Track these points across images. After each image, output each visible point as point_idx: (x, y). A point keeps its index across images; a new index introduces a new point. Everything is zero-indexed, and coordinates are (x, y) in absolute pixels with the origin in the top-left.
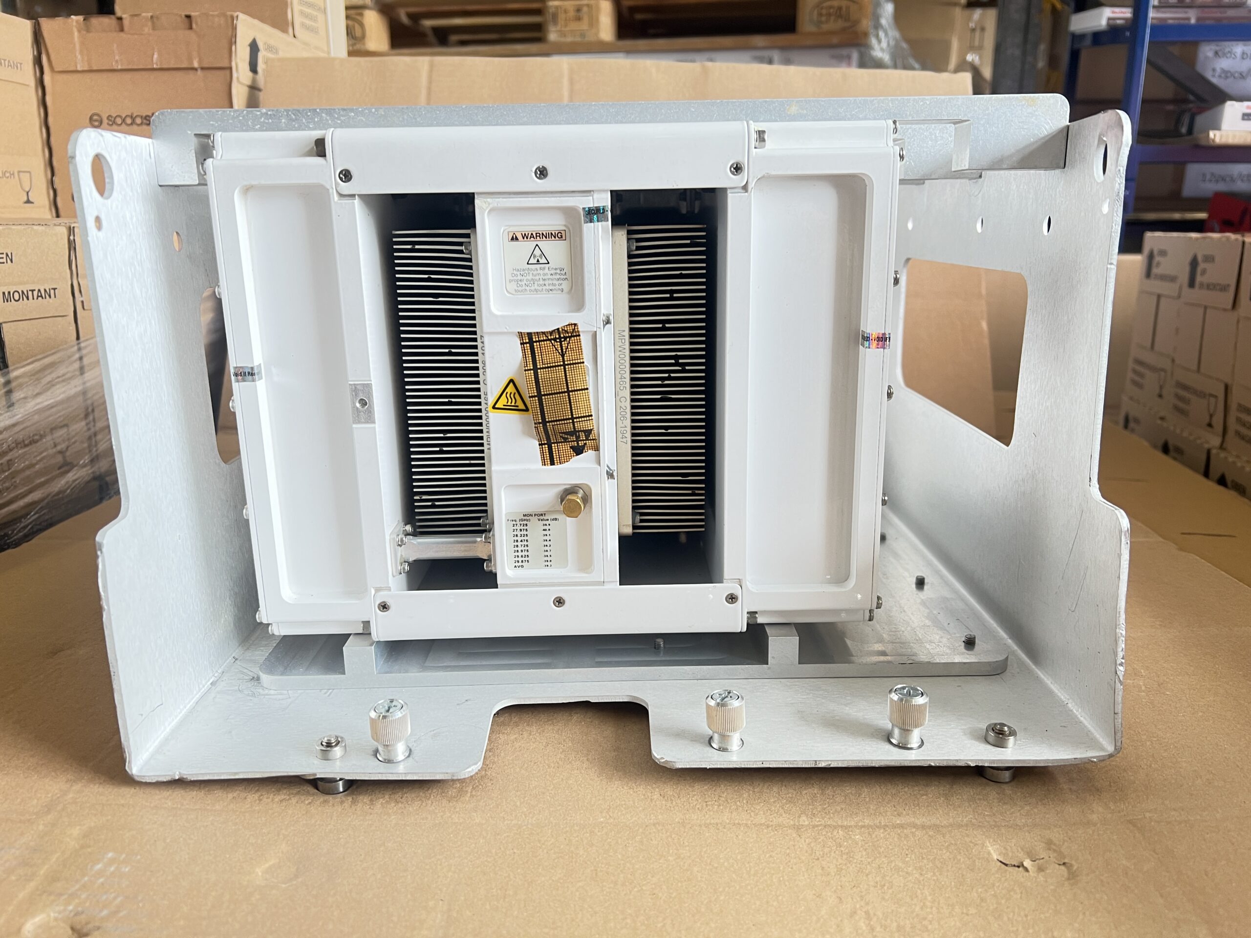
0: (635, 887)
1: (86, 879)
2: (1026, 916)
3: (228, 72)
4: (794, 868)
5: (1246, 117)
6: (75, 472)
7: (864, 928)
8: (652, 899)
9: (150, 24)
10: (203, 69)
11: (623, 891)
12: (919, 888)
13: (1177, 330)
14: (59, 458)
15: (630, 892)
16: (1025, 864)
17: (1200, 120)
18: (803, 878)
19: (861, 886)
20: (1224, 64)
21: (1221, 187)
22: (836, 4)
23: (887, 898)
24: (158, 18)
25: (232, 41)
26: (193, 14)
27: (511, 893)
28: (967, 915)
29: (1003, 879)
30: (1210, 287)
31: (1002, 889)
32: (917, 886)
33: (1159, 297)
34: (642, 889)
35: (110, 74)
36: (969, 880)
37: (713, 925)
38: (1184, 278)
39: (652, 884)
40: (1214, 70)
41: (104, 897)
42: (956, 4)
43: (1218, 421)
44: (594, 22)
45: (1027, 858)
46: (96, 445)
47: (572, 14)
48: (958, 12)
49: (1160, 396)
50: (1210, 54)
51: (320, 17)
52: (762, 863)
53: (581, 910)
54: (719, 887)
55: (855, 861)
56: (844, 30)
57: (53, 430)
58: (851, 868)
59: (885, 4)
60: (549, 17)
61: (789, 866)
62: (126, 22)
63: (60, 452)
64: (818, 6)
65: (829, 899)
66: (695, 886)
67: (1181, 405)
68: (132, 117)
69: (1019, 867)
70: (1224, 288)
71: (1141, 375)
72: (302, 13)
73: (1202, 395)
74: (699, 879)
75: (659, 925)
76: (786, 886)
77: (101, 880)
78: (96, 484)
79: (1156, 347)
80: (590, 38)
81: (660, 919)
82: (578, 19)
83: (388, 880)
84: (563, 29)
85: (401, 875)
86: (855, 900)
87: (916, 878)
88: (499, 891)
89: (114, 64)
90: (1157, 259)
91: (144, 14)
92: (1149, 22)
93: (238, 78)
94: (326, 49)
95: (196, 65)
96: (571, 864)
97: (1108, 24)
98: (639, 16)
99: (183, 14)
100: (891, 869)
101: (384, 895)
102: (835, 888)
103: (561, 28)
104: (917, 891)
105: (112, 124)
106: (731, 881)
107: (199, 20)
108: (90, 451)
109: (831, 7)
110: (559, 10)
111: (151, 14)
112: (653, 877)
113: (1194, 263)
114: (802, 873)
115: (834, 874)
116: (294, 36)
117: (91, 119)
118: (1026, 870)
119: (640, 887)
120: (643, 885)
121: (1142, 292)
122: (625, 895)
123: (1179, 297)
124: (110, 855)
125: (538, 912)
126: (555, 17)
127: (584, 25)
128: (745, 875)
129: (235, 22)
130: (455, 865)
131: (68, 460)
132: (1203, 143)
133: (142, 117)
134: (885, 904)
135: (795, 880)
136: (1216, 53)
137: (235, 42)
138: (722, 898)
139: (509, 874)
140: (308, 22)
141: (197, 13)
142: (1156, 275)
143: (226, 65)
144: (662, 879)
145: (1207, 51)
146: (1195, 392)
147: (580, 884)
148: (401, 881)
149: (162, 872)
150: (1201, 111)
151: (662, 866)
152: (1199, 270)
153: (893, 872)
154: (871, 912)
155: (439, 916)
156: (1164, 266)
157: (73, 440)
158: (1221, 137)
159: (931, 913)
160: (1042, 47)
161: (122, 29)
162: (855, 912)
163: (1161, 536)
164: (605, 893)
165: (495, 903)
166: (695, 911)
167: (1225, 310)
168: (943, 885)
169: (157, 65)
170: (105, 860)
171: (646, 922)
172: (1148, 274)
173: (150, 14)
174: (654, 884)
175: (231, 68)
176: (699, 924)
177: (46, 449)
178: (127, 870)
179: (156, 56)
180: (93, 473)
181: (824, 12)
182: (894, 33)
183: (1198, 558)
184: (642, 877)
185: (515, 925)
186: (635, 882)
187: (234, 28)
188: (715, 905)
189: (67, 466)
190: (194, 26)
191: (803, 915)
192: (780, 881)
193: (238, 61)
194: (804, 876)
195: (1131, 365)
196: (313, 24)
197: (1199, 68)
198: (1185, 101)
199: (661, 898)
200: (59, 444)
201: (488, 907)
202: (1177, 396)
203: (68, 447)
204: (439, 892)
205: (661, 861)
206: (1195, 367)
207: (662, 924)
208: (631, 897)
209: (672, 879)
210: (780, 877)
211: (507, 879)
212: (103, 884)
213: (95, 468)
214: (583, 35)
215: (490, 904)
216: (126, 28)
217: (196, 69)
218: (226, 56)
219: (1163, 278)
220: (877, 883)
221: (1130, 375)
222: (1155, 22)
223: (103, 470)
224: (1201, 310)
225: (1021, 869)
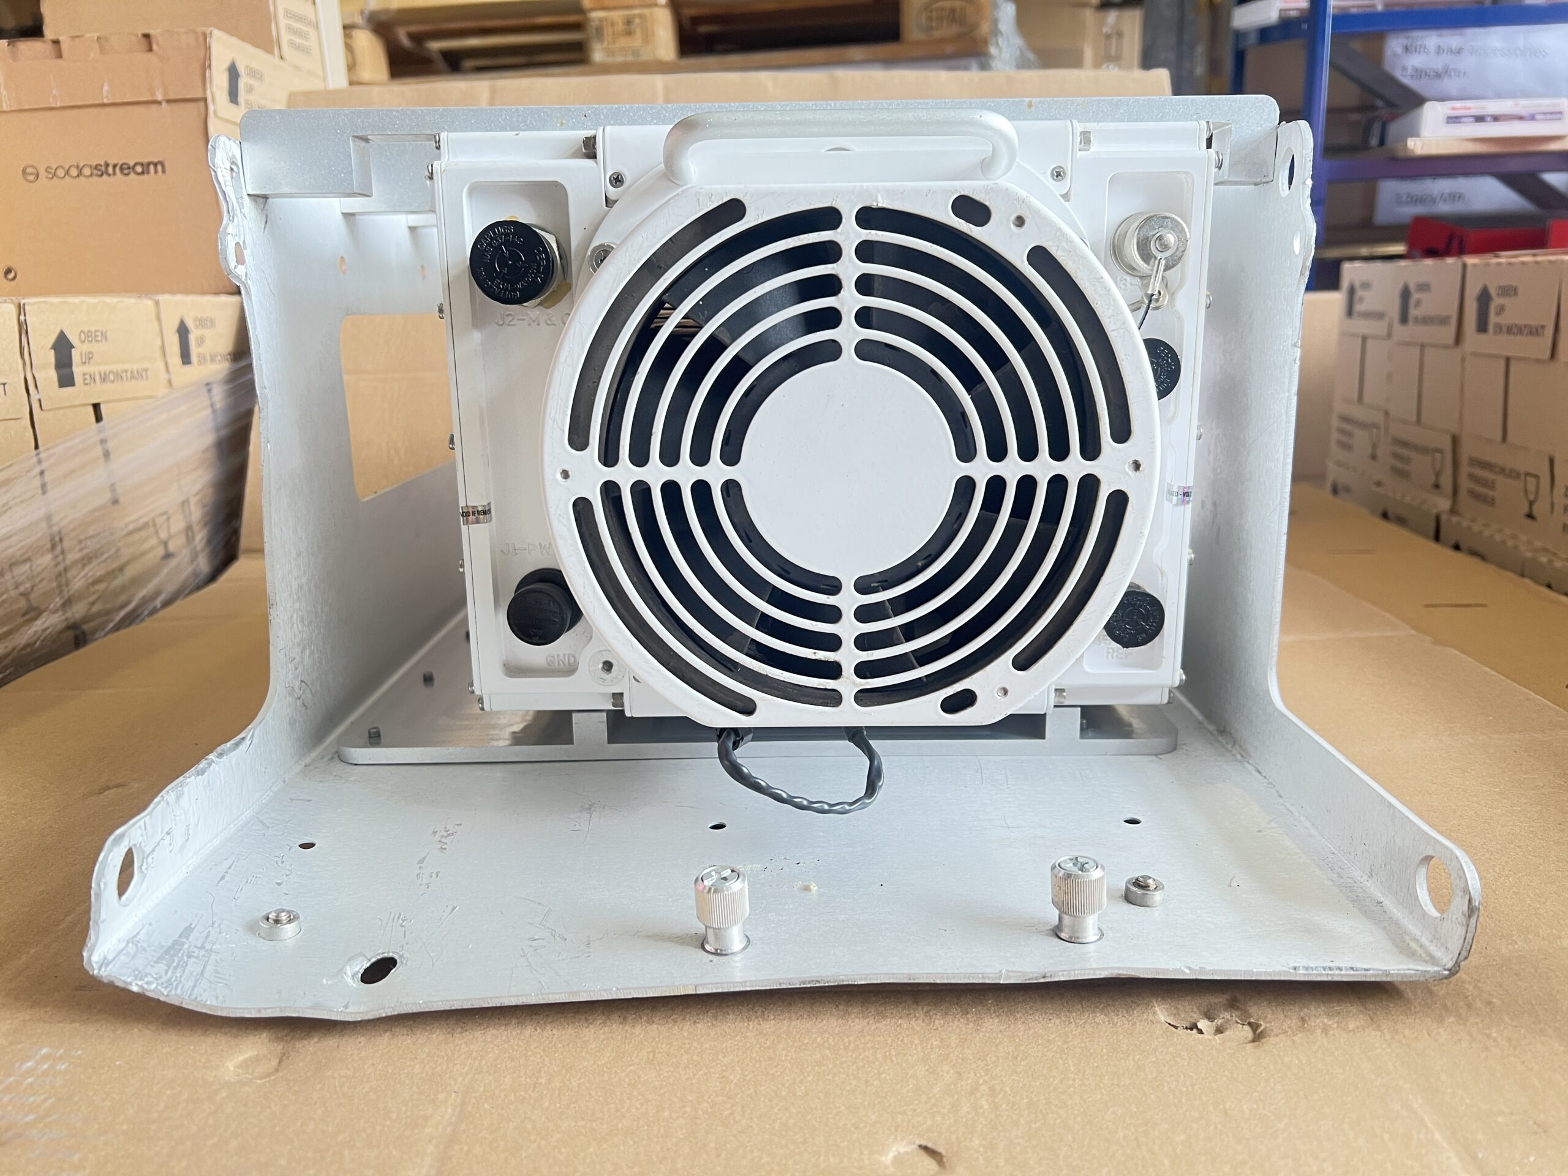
0: (701, 1070)
1: (12, 1079)
2: (1193, 1085)
3: (202, 104)
4: (905, 1041)
5: (1452, 120)
6: (44, 619)
7: (986, 1107)
8: (720, 1083)
9: (96, 46)
10: (169, 101)
11: (685, 1074)
12: (1061, 1058)
13: (1389, 377)
14: (23, 603)
15: (694, 1076)
16: (1200, 1025)
17: (1394, 128)
18: (915, 1052)
19: (988, 1059)
20: (1415, 61)
21: (1420, 210)
22: (947, 4)
23: (1019, 1070)
24: (106, 39)
25: (205, 66)
26: (151, 32)
27: (543, 1081)
28: (1118, 1086)
29: (1168, 1043)
30: (1427, 321)
31: (1166, 1054)
32: (1058, 1056)
33: (1364, 339)
34: (710, 1072)
35: (47, 114)
36: (1125, 1046)
37: (794, 1110)
38: (1395, 312)
39: (722, 1066)
40: (1404, 69)
41: (32, 1099)
42: (1085, 5)
43: (1446, 481)
44: (648, 37)
45: (1202, 1019)
46: (67, 585)
47: (620, 27)
48: (1089, 15)
49: (1374, 457)
50: (1399, 50)
51: (312, 34)
52: (865, 1036)
53: (629, 1099)
54: (807, 1067)
55: (984, 1030)
56: (960, 37)
57: (12, 565)
58: (978, 1039)
59: (1004, 5)
60: (592, 32)
61: (898, 1039)
62: (65, 46)
63: (23, 594)
64: (927, 8)
65: (945, 1074)
66: (776, 1066)
67: (1399, 465)
68: (78, 167)
69: (1191, 1029)
70: (1444, 321)
71: (1349, 434)
72: (289, 28)
73: (1425, 451)
74: (783, 1058)
75: (726, 1113)
76: (892, 1061)
77: (30, 1080)
78: (70, 635)
79: (1366, 399)
80: (646, 56)
81: (729, 1106)
82: (629, 33)
83: (390, 1071)
84: (610, 46)
85: (408, 1064)
86: (978, 1075)
87: (1058, 1046)
88: (528, 1080)
89: (51, 100)
90: (1359, 293)
91: (88, 35)
92: (1330, 12)
93: (215, 112)
94: (321, 74)
95: (159, 97)
96: (623, 1045)
97: (1280, 17)
98: (703, 29)
99: (140, 32)
100: (1028, 1037)
101: (383, 1088)
102: (954, 1061)
103: (608, 44)
104: (1058, 1062)
105: (53, 177)
106: (823, 1059)
107: (160, 39)
108: (61, 592)
109: (942, 9)
110: (605, 23)
111: (98, 34)
112: (725, 1056)
113: (1405, 294)
114: (914, 1047)
115: (954, 1046)
116: (282, 58)
117: (24, 172)
118: (1200, 1032)
119: (707, 1069)
120: (712, 1067)
121: (1344, 334)
122: (687, 1079)
123: (1389, 335)
124: (44, 1051)
125: (574, 1103)
126: (599, 31)
127: (637, 41)
128: (841, 1051)
129: (208, 40)
130: (476, 1051)
131: (35, 604)
132: (1401, 154)
133: (91, 166)
134: (1016, 1078)
135: (905, 1055)
136: (1407, 49)
137: (210, 66)
138: (810, 1079)
139: (544, 1060)
140: (298, 40)
141: (158, 31)
142: (1359, 313)
143: (199, 95)
144: (736, 1059)
145: (1395, 45)
146: (1416, 448)
147: (632, 1068)
148: (406, 1071)
149: (106, 1069)
150: (1394, 117)
151: (738, 1045)
152: (1412, 302)
153: (1030, 1041)
154: (998, 1088)
155: (450, 1110)
156: (1368, 301)
157: (40, 578)
158: (1423, 146)
159: (1073, 1086)
160: (1200, 49)
161: (59, 55)
162: (977, 1089)
163: (1413, 628)
164: (662, 1077)
165: (522, 1093)
166: (773, 1095)
167: (1446, 347)
168: (1091, 1053)
169: (108, 99)
170: (38, 1057)
171: (710, 1110)
172: (1350, 312)
173: (96, 35)
174: (725, 1065)
175: (205, 100)
176: (776, 1110)
177: (7, 591)
178: (63, 1067)
179: (106, 88)
180: (66, 619)
181: (934, 14)
182: (1018, 41)
183: (1457, 652)
184: (710, 1058)
185: (543, 1119)
186: (702, 1063)
187: (208, 49)
188: (800, 1087)
189: (32, 612)
190: (155, 47)
191: (909, 1094)
192: (886, 1056)
193: (214, 89)
194: (916, 1049)
195: (1335, 423)
196: (305, 43)
197: (1387, 66)
198: (1373, 108)
199: (732, 1082)
200: (22, 583)
201: (512, 1098)
202: (1396, 456)
203: (32, 587)
204: (453, 1082)
205: (737, 1039)
206: (1414, 418)
207: (729, 1111)
208: (694, 1081)
209: (748, 1059)
210: (885, 1053)
211: (541, 1065)
212: (31, 1084)
213: (69, 614)
214: (636, 53)
215: (515, 1095)
216: (65, 54)
217: (159, 103)
218: (199, 83)
219: (1368, 315)
220: (1009, 1054)
221: (1335, 436)
222: (1336, 11)
223: (78, 616)
224: (1417, 350)
225: (1195, 1031)
